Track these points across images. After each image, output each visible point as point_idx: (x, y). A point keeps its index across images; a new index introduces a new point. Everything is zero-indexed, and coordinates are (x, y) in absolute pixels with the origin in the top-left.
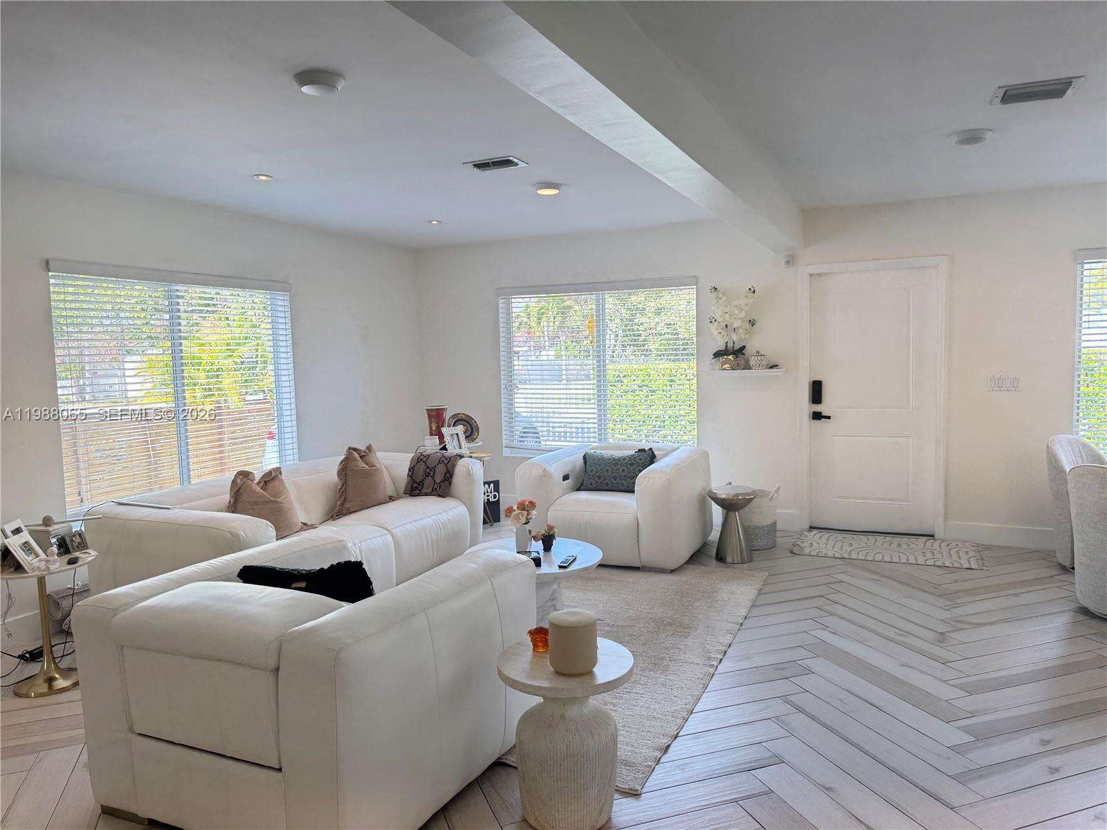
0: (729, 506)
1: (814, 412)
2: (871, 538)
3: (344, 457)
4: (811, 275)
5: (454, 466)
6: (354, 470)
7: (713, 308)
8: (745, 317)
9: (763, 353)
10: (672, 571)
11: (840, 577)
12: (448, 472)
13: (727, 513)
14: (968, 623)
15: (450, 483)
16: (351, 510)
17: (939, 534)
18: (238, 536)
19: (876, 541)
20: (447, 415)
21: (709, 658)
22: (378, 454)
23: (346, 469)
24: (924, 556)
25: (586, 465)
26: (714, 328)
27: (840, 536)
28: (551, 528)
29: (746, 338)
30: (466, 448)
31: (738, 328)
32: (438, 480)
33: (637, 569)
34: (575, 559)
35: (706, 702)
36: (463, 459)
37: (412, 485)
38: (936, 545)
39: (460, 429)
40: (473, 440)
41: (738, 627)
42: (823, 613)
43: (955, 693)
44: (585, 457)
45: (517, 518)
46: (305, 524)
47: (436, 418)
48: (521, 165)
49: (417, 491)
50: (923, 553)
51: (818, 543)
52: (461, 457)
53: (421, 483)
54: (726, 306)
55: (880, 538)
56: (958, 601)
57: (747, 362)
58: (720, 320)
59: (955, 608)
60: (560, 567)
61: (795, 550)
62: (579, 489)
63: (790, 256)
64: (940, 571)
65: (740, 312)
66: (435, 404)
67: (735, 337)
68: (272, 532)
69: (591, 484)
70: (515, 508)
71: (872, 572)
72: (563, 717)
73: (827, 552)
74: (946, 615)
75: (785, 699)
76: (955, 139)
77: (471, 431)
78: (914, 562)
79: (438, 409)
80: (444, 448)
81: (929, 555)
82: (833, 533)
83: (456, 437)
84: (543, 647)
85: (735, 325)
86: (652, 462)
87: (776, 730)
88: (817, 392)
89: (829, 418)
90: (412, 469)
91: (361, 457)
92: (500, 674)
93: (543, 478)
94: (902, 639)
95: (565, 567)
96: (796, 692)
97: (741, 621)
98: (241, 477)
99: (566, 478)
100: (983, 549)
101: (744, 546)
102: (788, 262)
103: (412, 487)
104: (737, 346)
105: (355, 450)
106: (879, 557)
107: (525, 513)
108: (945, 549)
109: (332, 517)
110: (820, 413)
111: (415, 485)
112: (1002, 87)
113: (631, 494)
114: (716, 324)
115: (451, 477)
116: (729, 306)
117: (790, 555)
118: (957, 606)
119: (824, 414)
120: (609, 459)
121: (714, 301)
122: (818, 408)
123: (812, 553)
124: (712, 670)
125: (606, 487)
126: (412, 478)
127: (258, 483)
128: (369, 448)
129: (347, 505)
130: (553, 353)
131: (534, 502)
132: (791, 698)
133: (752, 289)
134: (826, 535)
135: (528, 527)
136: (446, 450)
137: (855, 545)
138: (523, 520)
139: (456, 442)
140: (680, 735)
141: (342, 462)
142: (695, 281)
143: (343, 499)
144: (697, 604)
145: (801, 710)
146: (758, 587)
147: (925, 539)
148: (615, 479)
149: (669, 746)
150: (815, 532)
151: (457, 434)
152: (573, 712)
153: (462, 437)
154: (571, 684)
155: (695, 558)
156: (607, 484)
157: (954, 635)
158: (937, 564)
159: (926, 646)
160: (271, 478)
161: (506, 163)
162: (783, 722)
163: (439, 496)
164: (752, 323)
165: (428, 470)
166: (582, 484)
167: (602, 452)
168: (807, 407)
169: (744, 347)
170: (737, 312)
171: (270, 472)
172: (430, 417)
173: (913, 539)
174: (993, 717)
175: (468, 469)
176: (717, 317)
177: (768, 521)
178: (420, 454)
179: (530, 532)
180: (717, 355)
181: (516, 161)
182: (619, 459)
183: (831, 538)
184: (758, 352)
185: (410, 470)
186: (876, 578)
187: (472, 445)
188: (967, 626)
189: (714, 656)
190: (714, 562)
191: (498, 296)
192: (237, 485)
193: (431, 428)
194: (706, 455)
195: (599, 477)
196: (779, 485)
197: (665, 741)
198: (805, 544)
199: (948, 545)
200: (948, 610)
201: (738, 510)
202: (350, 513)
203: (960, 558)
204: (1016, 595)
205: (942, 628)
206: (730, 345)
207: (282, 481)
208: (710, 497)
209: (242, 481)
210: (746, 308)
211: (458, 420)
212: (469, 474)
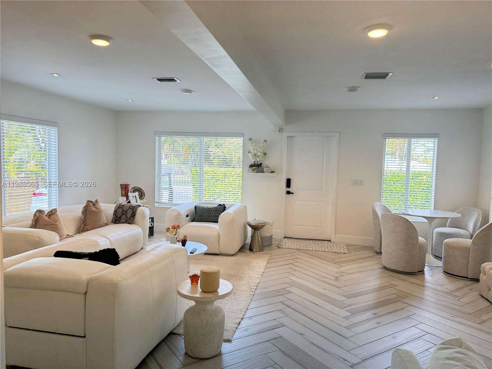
0: (256, 228)
1: (287, 191)
2: (308, 241)
3: (85, 205)
4: (288, 136)
5: (136, 210)
6: (90, 211)
7: (250, 147)
8: (262, 152)
9: (269, 166)
10: (232, 255)
11: (298, 256)
12: (133, 213)
13: (254, 231)
14: (345, 273)
15: (134, 218)
16: (89, 229)
17: (332, 240)
18: (42, 239)
19: (309, 243)
20: (130, 188)
21: (251, 289)
22: (100, 204)
23: (86, 211)
24: (328, 248)
25: (196, 211)
26: (250, 156)
27: (296, 241)
28: (185, 237)
29: (262, 160)
30: (139, 202)
31: (260, 156)
32: (128, 217)
33: (217, 255)
34: (196, 250)
35: (252, 305)
36: (141, 207)
37: (116, 218)
38: (331, 244)
39: (137, 194)
40: (142, 199)
41: (261, 276)
42: (292, 270)
43: (344, 298)
44: (195, 207)
45: (172, 232)
46: (68, 235)
47: (125, 189)
48: (178, 81)
49: (118, 221)
50: (327, 247)
51: (288, 244)
52: (140, 206)
53: (120, 218)
54: (255, 147)
55: (311, 242)
56: (341, 265)
57: (263, 170)
58: (253, 152)
59: (340, 267)
60: (191, 253)
61: (280, 246)
62: (193, 221)
63: (280, 128)
64: (334, 254)
65: (261, 149)
66: (124, 182)
67: (258, 159)
68: (57, 237)
69: (198, 219)
70: (171, 228)
71: (310, 255)
72: (204, 310)
73: (291, 247)
74: (337, 270)
75: (282, 303)
76: (347, 89)
77: (142, 195)
78: (324, 250)
79: (126, 185)
80: (129, 202)
81: (329, 248)
82: (293, 239)
83: (135, 197)
84: (196, 282)
85: (259, 154)
86: (224, 210)
87: (280, 314)
88: (289, 183)
89: (293, 193)
90: (115, 212)
91: (93, 205)
92: (179, 293)
93: (178, 216)
94: (323, 279)
95: (193, 253)
96: (286, 300)
97: (262, 274)
98: (39, 212)
99: (187, 216)
100: (348, 246)
101: (260, 244)
102: (279, 131)
103: (115, 219)
104: (259, 163)
105: (91, 202)
106: (311, 249)
107: (175, 230)
108: (335, 246)
109: (79, 232)
110: (290, 191)
111: (117, 219)
112: (366, 73)
113: (216, 223)
114: (251, 153)
115: (135, 215)
116: (256, 147)
117: (277, 248)
118: (341, 267)
119: (291, 192)
120: (206, 208)
121: (250, 144)
122: (289, 189)
123: (286, 247)
124: (253, 293)
125: (205, 220)
126: (115, 215)
127: (46, 216)
128: (96, 201)
129: (86, 227)
130: (166, 161)
131: (179, 225)
132: (284, 302)
133: (265, 140)
134: (290, 240)
135: (176, 236)
136: (130, 203)
137: (302, 244)
138: (174, 233)
139: (135, 200)
140: (244, 318)
141: (84, 207)
142: (242, 135)
143: (84, 224)
144: (244, 268)
145: (289, 307)
146: (267, 261)
147: (328, 242)
148: (209, 217)
149: (240, 323)
150: (286, 239)
151: (135, 196)
152: (208, 307)
153: (138, 197)
154: (210, 295)
155: (242, 249)
156: (205, 219)
157: (341, 277)
158: (333, 251)
159: (331, 282)
160: (52, 213)
161: (172, 80)
162: (282, 311)
163: (129, 223)
164: (265, 154)
165: (123, 212)
166: (194, 219)
167: (203, 205)
168: (284, 189)
169: (261, 164)
170: (259, 149)
171: (52, 211)
172: (122, 188)
173: (323, 242)
174: (357, 306)
175: (143, 212)
176: (251, 151)
177: (270, 235)
178: (119, 205)
179: (177, 238)
180: (251, 166)
181: (176, 80)
182: (210, 208)
183: (292, 241)
184: (267, 166)
185: (114, 212)
186: (311, 257)
187: (142, 201)
188: (345, 274)
189: (253, 288)
190: (248, 251)
191: (155, 135)
192: (36, 216)
193: (122, 193)
194: (245, 207)
195: (202, 216)
196: (274, 220)
197: (239, 320)
198: (283, 244)
199: (336, 244)
200: (338, 268)
201: (258, 230)
202: (88, 231)
203: (340, 249)
204: (362, 263)
205: (337, 275)
206: (256, 162)
207: (57, 215)
208: (248, 224)
209: (39, 214)
210: (262, 148)
211: (135, 190)
212: (143, 213)
